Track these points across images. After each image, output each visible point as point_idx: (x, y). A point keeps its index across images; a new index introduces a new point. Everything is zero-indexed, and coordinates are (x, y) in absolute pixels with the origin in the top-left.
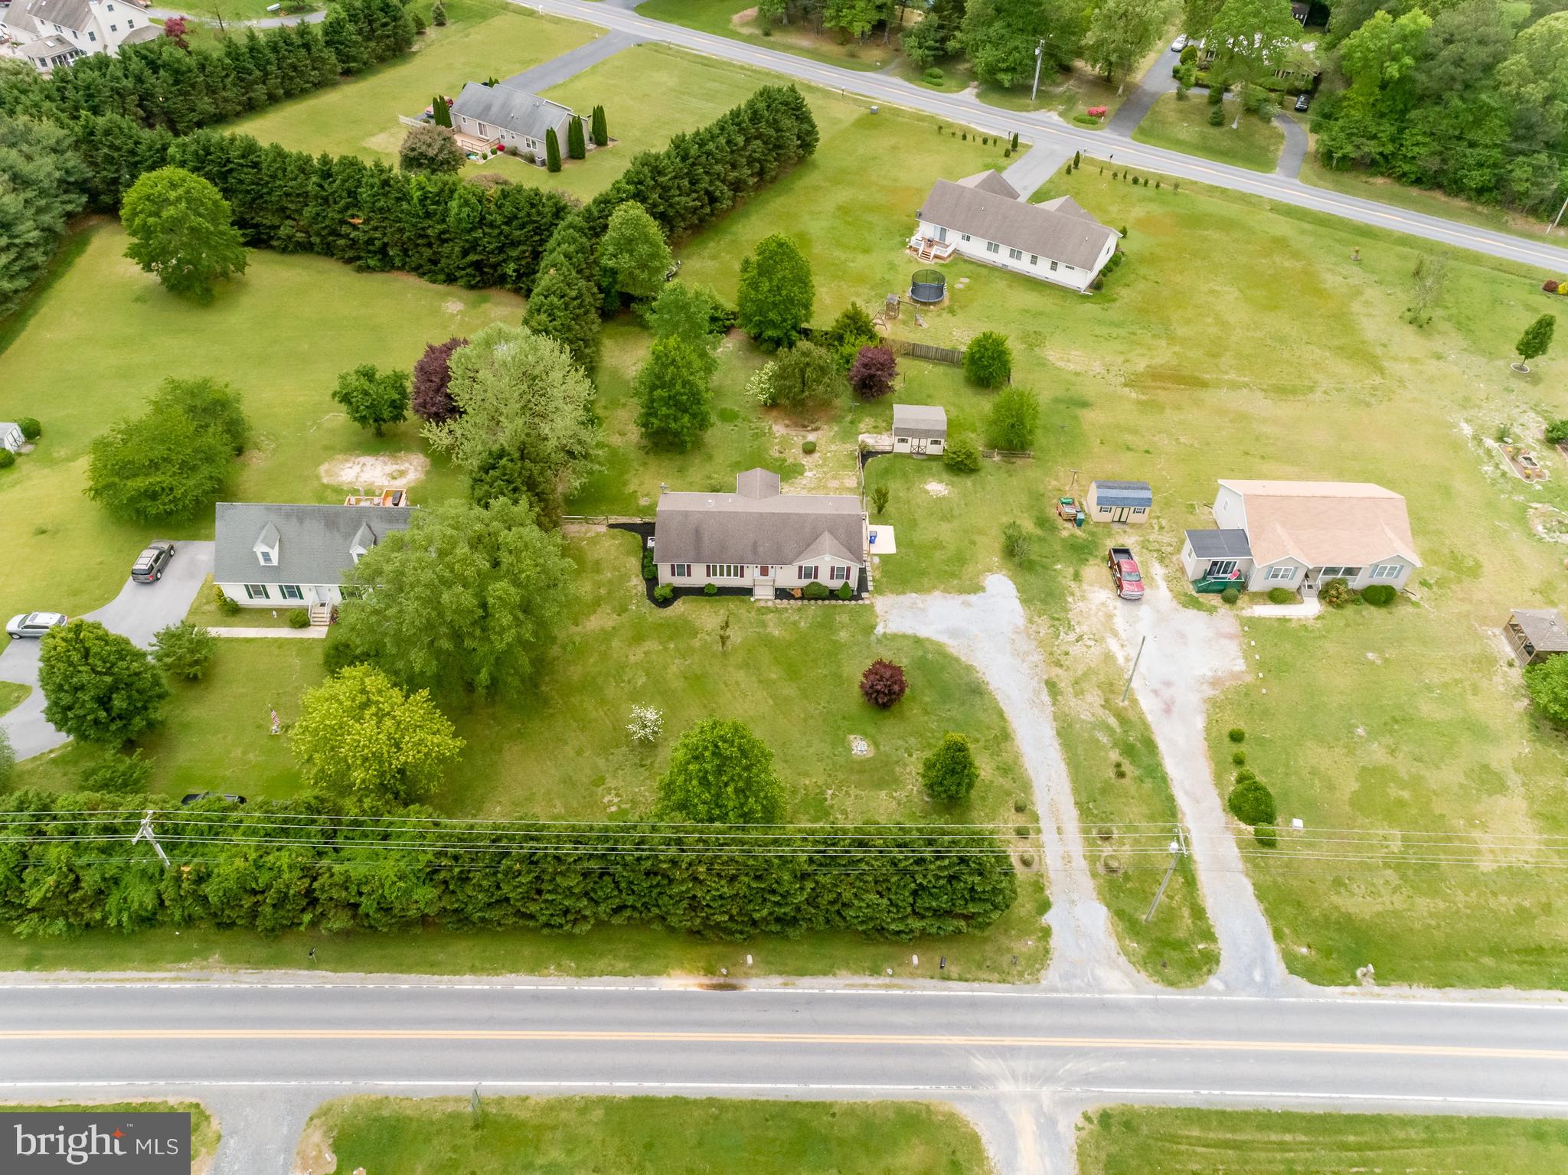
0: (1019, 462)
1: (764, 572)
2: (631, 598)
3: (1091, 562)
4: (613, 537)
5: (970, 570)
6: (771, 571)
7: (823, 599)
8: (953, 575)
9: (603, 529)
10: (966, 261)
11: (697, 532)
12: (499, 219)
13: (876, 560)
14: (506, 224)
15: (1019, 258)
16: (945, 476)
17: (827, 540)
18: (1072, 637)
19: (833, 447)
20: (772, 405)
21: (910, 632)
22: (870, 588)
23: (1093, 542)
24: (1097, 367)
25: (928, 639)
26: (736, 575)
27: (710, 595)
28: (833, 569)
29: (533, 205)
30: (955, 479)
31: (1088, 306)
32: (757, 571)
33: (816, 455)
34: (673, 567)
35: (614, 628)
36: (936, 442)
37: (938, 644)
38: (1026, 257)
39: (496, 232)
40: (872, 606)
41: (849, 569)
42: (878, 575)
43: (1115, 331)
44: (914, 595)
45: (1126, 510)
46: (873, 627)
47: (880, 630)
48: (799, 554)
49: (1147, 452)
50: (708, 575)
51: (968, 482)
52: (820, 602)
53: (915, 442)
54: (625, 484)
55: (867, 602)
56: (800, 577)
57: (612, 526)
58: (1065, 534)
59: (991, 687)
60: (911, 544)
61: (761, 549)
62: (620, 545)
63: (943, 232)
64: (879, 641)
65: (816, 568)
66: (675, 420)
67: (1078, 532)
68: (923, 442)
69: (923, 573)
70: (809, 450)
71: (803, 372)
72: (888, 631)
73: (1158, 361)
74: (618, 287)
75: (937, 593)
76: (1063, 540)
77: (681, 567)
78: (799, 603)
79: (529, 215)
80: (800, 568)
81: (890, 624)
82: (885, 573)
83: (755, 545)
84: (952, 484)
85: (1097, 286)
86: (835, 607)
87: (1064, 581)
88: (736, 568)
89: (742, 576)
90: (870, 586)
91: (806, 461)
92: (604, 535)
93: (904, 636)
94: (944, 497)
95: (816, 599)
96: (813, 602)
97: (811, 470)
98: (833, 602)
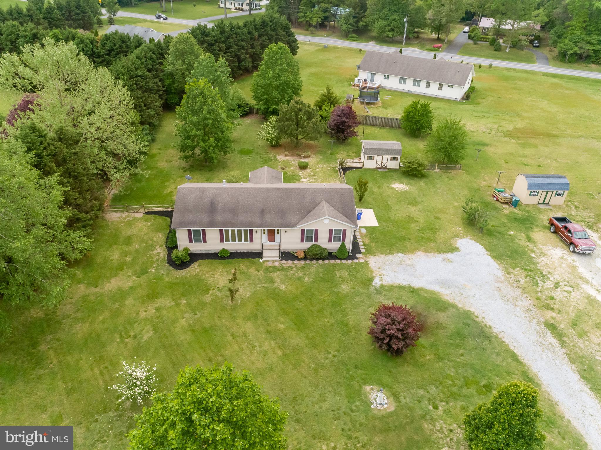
0: (454, 172)
1: (271, 235)
2: (153, 263)
3: (536, 229)
4: (146, 220)
5: (441, 236)
6: (277, 237)
7: (323, 259)
8: (429, 240)
9: (140, 215)
10: (387, 90)
11: (212, 204)
12: (103, 52)
13: (364, 231)
14: (109, 55)
15: (418, 85)
16: (405, 180)
17: (325, 206)
18: (549, 285)
19: (320, 166)
20: (276, 145)
21: (404, 283)
22: (363, 250)
23: (530, 216)
24: (483, 128)
25: (422, 289)
26: (246, 240)
27: (224, 258)
28: (331, 231)
29: (123, 42)
30: (412, 181)
31: (465, 106)
32: (265, 237)
33: (308, 171)
34: (189, 231)
35: (131, 288)
36: (394, 159)
37: (432, 293)
38: (423, 84)
39: (101, 59)
40: (366, 263)
41: (345, 231)
42: (367, 241)
43: (487, 115)
44: (400, 255)
45: (550, 194)
46: (371, 280)
47: (377, 282)
48: (301, 219)
49: (540, 166)
50: (222, 241)
51: (422, 183)
52: (320, 262)
53: (379, 159)
54: (164, 188)
55: (362, 261)
56: (302, 241)
57: (148, 213)
58: (506, 212)
59: (495, 330)
60: (389, 219)
61: (267, 216)
62: (152, 225)
63: (373, 75)
64: (378, 292)
65: (317, 231)
66: (204, 141)
67: (516, 210)
68: (385, 159)
69: (403, 239)
70: (303, 167)
71: (297, 115)
72: (385, 283)
73: (518, 126)
74: (175, 85)
75: (419, 253)
76: (507, 216)
77: (197, 232)
78: (303, 262)
79: (121, 47)
80: (303, 231)
81: (385, 278)
82: (372, 239)
83: (263, 212)
84: (411, 185)
85: (467, 97)
86: (334, 265)
87: (521, 243)
88: (246, 231)
89: (252, 241)
90: (362, 249)
91: (301, 173)
92: (140, 219)
93: (400, 287)
94: (407, 191)
95: (317, 259)
96: (314, 262)
97: (305, 178)
98: (332, 262)
